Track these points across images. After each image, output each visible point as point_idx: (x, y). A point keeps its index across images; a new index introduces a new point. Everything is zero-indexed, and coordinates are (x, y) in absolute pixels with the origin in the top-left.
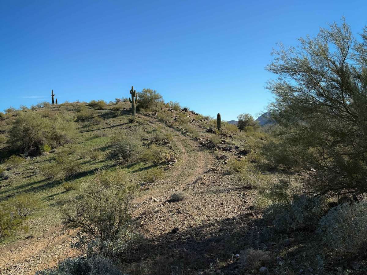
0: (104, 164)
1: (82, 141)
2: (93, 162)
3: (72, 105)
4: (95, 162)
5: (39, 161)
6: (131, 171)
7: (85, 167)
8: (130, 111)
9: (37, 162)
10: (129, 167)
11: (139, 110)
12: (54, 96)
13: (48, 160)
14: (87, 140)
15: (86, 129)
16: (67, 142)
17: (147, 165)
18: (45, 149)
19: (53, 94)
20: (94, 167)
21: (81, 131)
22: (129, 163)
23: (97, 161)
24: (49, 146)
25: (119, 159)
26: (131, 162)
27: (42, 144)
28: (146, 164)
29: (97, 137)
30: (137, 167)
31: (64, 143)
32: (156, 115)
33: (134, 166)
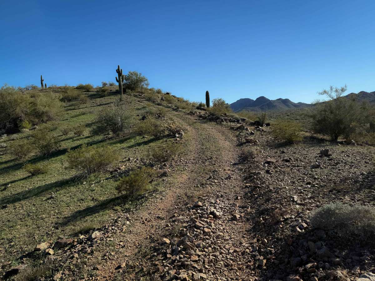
0: (90, 139)
1: (67, 118)
2: (77, 138)
3: (60, 88)
4: (79, 138)
5: (15, 138)
6: (125, 146)
7: (66, 143)
8: (117, 93)
9: (13, 140)
10: (121, 142)
11: (126, 91)
12: (43, 81)
13: (26, 138)
14: (72, 117)
15: (73, 107)
16: (50, 119)
17: (146, 140)
18: (24, 126)
19: (43, 79)
20: (78, 143)
21: (67, 109)
22: (121, 137)
23: (82, 136)
24: (29, 123)
25: (108, 134)
26: (124, 137)
27: (21, 121)
28: (144, 137)
29: (84, 114)
30: (133, 142)
31: (47, 120)
32: (143, 95)
33: (128, 141)
